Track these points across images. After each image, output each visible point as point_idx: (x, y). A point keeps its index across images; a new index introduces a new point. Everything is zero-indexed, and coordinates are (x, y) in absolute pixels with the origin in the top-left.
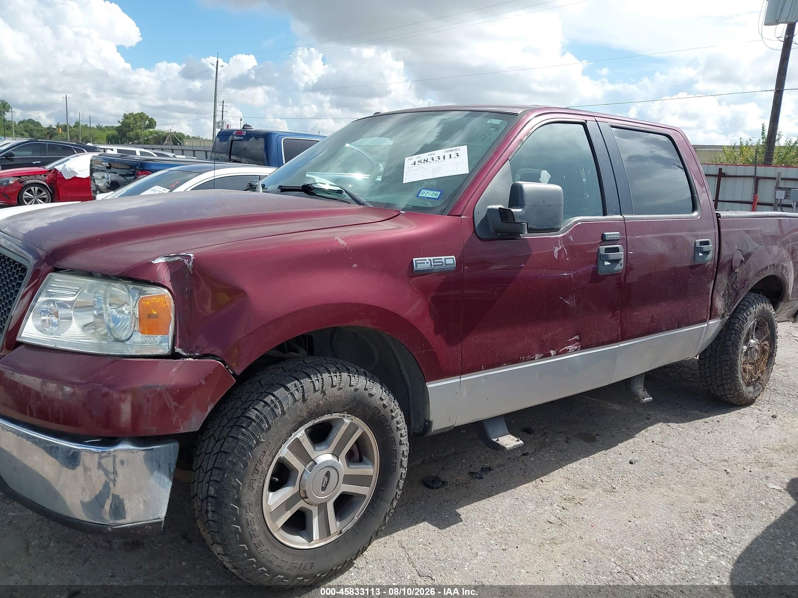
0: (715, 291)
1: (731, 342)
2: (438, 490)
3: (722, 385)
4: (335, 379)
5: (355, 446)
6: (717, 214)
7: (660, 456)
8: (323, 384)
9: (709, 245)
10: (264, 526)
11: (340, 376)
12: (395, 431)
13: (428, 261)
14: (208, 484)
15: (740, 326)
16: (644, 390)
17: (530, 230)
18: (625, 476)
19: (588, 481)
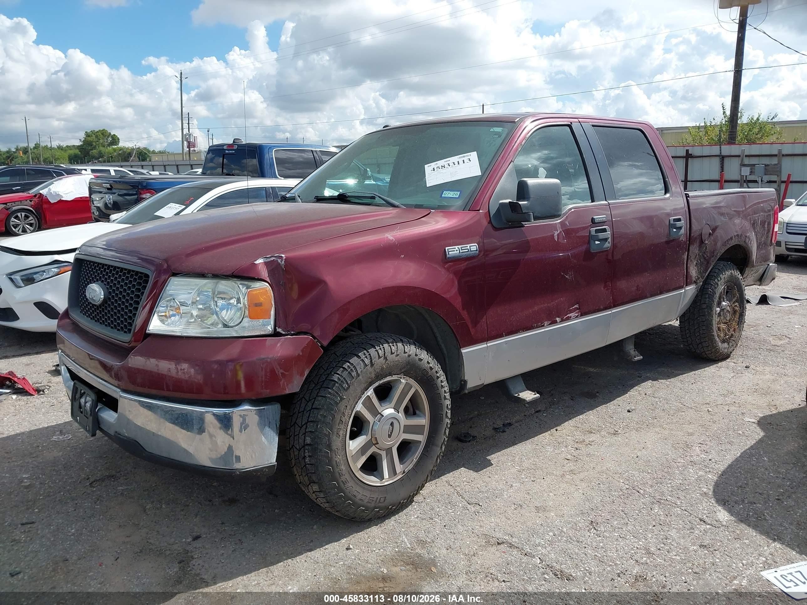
0: (689, 261)
1: (705, 305)
2: (470, 443)
3: (701, 343)
4: (393, 347)
5: (409, 402)
6: (686, 194)
7: (653, 405)
8: (384, 352)
9: (681, 221)
10: (348, 466)
11: (397, 345)
12: (440, 388)
13: (457, 249)
14: (304, 435)
15: (713, 291)
16: (635, 351)
17: (536, 218)
18: (625, 421)
19: (594, 427)
